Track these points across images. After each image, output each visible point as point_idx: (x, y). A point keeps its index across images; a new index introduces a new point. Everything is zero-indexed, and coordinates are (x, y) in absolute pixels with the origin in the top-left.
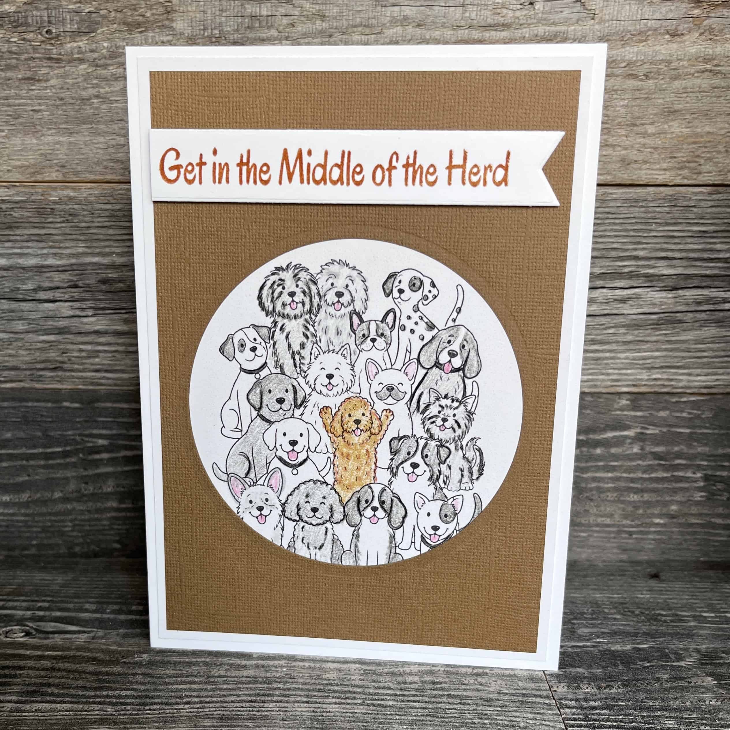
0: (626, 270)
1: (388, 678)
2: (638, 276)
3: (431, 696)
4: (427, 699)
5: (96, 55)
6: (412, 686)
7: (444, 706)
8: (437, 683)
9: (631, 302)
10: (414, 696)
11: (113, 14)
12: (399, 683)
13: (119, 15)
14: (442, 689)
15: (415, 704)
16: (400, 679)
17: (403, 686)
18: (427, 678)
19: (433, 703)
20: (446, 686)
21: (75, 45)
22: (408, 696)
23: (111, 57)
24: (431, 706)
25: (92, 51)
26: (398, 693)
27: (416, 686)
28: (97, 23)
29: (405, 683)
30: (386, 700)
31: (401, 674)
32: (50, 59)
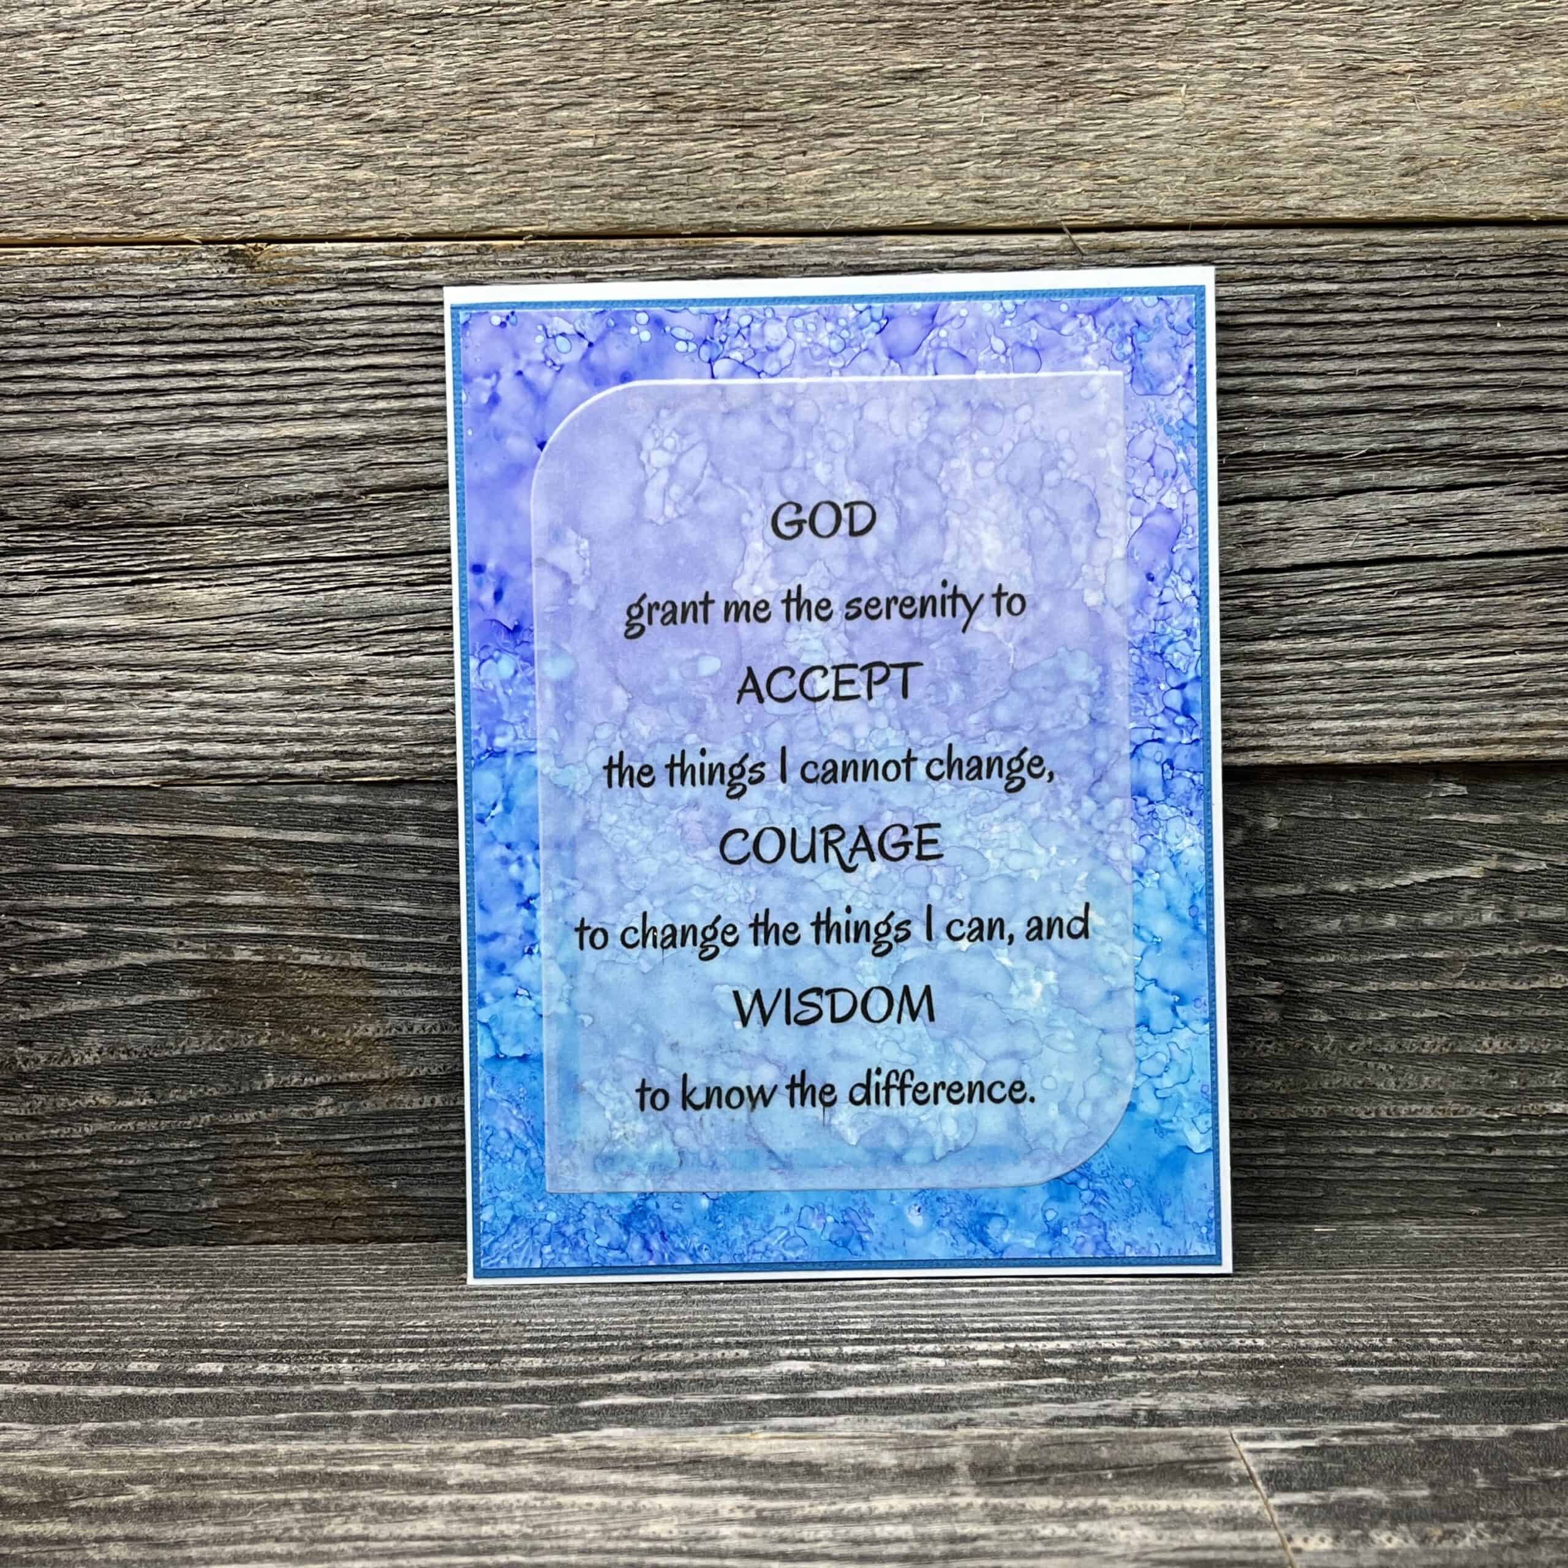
0: (1435, 441)
1: (825, 1531)
2: (1465, 456)
8: (964, 1539)
9: (1454, 526)
16: (859, 1531)
18: (936, 1528)
27: (904, 1549)
29: (873, 1541)
31: (860, 1519)
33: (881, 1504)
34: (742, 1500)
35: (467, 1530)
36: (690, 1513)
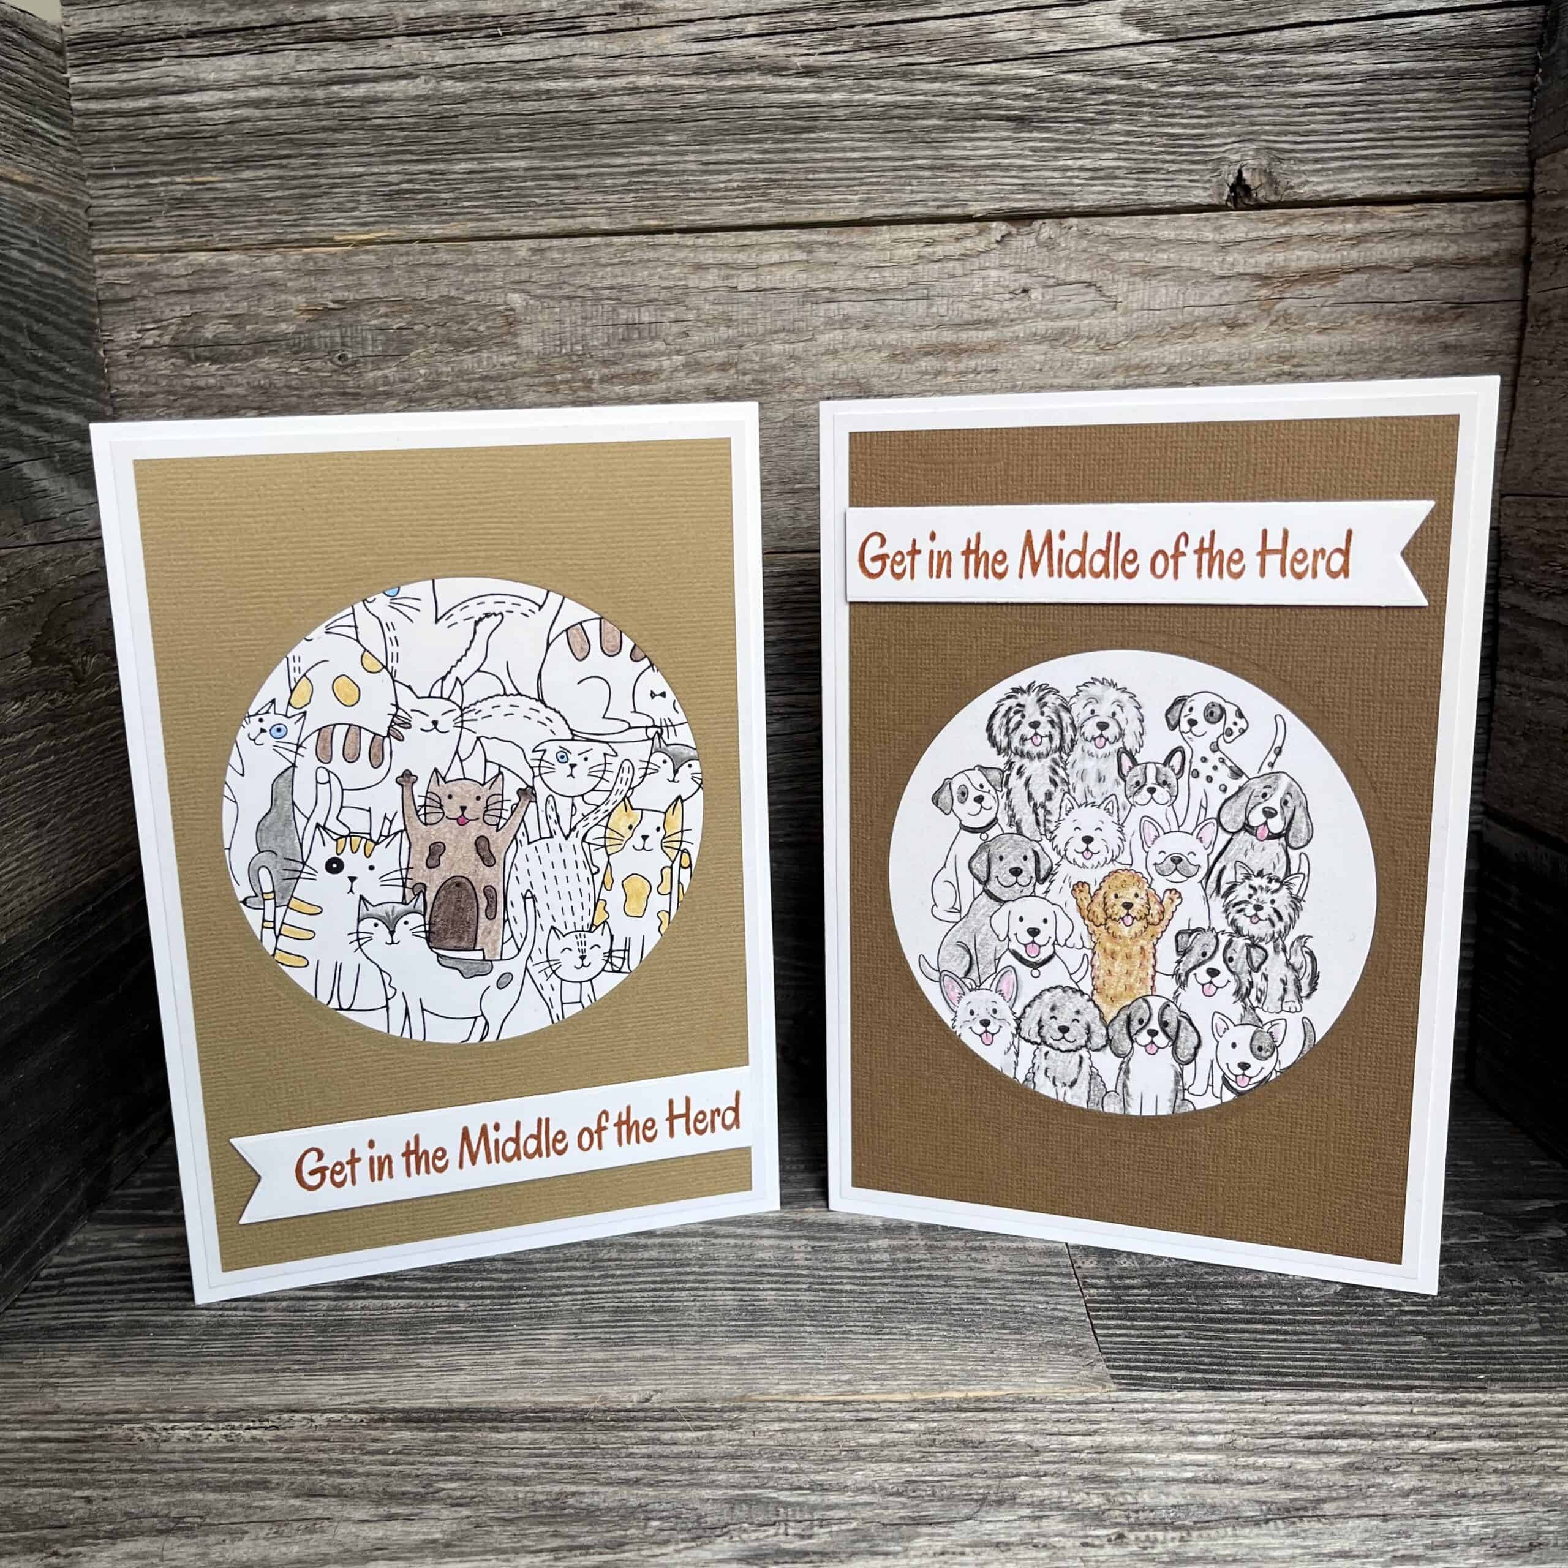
1: (846, 1256)
3: (905, 1277)
4: (899, 1282)
5: (408, 386)
6: (879, 1266)
7: (921, 1290)
8: (914, 1261)
10: (880, 1278)
11: (432, 330)
12: (861, 1262)
13: (441, 331)
14: (921, 1268)
15: (879, 1288)
16: (863, 1257)
17: (866, 1266)
18: (900, 1255)
19: (907, 1286)
20: (927, 1264)
21: (380, 373)
22: (873, 1278)
23: (430, 388)
24: (903, 1290)
25: (404, 381)
26: (858, 1274)
27: (885, 1266)
28: (410, 343)
29: (870, 1262)
30: (841, 1283)
31: (864, 1251)
32: (345, 394)
33: (873, 1244)
34: (804, 1242)
35: (670, 1256)
36: (779, 1248)
